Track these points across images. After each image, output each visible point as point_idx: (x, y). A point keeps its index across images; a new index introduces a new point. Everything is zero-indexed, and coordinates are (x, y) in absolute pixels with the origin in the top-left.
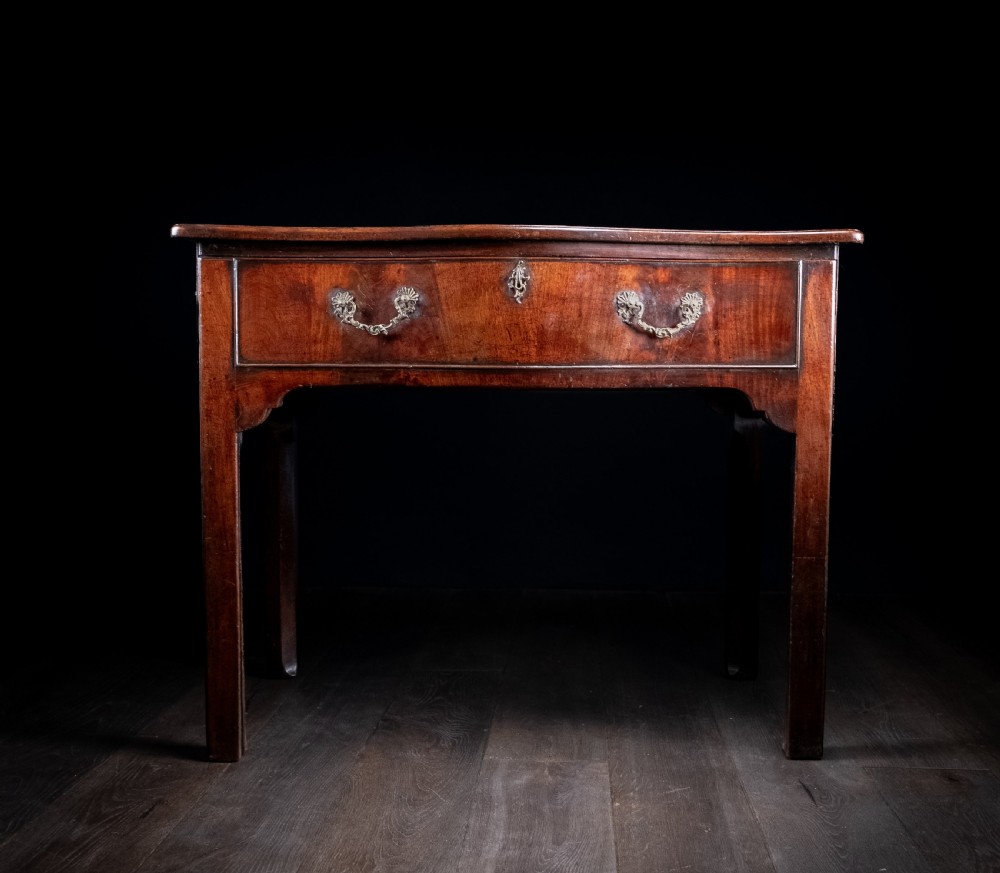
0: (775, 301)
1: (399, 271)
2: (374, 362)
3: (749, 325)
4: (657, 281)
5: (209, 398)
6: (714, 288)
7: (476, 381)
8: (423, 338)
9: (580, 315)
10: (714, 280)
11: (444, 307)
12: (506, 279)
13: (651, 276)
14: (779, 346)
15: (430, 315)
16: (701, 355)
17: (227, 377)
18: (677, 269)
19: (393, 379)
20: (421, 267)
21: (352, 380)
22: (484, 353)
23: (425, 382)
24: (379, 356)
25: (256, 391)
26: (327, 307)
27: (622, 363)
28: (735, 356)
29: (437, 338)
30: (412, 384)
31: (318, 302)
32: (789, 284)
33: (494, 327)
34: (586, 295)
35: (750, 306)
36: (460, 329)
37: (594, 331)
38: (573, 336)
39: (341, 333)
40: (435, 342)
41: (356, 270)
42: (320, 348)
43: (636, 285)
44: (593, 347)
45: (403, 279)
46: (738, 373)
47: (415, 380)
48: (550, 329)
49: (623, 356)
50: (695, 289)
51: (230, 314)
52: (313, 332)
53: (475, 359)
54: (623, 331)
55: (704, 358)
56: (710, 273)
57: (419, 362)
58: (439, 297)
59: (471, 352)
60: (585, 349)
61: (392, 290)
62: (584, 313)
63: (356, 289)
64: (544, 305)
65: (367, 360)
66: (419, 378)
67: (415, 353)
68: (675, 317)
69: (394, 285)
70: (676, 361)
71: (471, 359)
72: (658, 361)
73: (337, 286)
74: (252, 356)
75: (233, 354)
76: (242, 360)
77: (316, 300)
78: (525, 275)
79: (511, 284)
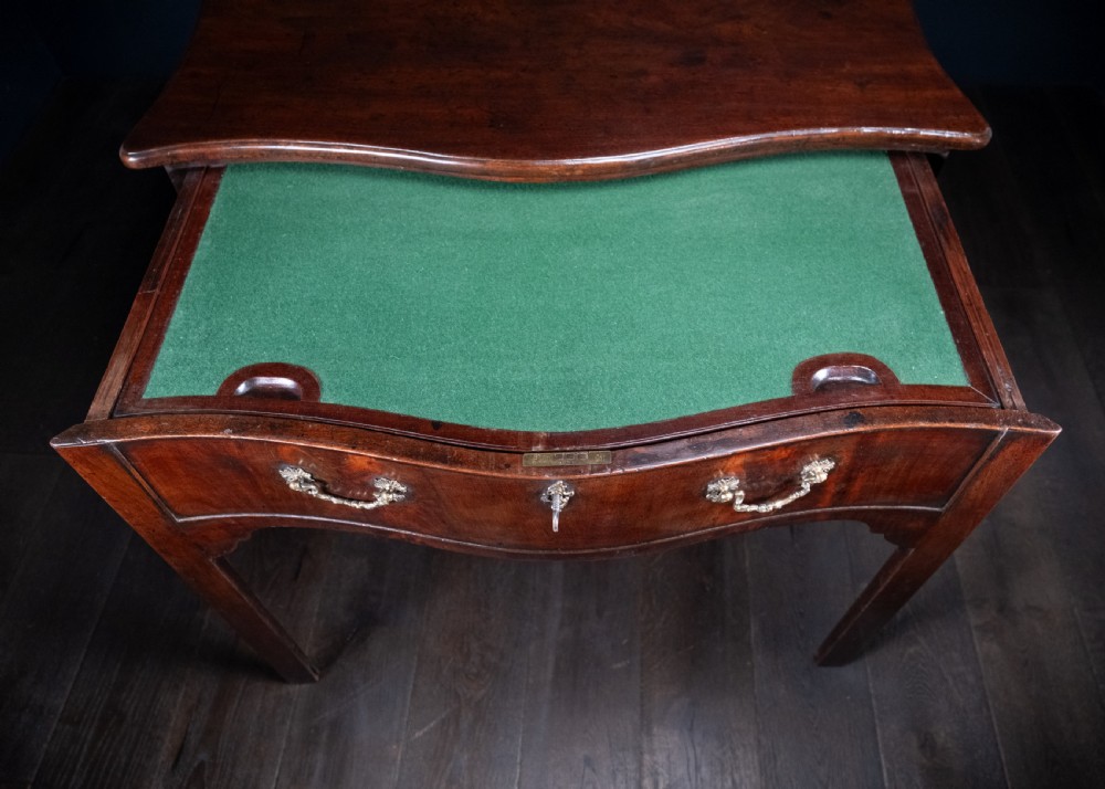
0: (944, 459)
1: (369, 463)
3: (895, 476)
4: (771, 460)
6: (857, 450)
8: (425, 518)
9: (650, 509)
10: (861, 444)
11: (449, 503)
13: (764, 458)
14: (928, 493)
15: (427, 504)
17: (169, 529)
18: (808, 443)
19: (393, 537)
20: (401, 466)
22: (510, 541)
23: (437, 547)
24: (368, 519)
25: (216, 533)
26: (278, 480)
28: (862, 501)
29: (444, 522)
31: (261, 472)
32: (975, 448)
33: (524, 526)
34: (660, 492)
35: (904, 461)
36: (476, 522)
37: (669, 516)
38: (638, 525)
40: (443, 524)
42: (282, 503)
43: (740, 470)
44: (666, 526)
45: (377, 469)
48: (605, 524)
49: (706, 524)
50: (828, 456)
52: (266, 494)
53: (501, 544)
54: (712, 507)
56: (855, 438)
57: (422, 533)
58: (438, 495)
59: (493, 539)
60: (652, 530)
61: (365, 475)
62: (655, 506)
63: (312, 468)
64: (597, 510)
67: (416, 525)
69: (366, 473)
71: (495, 543)
73: (280, 462)
74: (192, 511)
75: (164, 513)
76: (180, 515)
77: (255, 470)
78: (566, 490)
79: (544, 498)
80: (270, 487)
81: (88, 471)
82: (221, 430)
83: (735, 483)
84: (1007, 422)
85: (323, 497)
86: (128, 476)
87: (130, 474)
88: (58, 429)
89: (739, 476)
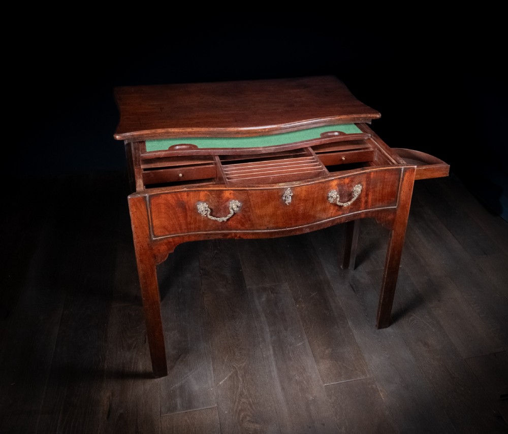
0: (391, 183)
1: (230, 194)
2: (219, 231)
3: (379, 193)
4: (344, 183)
5: (141, 255)
6: (367, 181)
7: (268, 237)
8: (243, 221)
9: (313, 205)
10: (367, 178)
11: (253, 208)
12: (282, 196)
13: (342, 182)
14: (390, 200)
15: (246, 212)
16: (360, 208)
17: (148, 245)
18: (353, 177)
19: (229, 236)
20: (241, 192)
21: (209, 238)
22: (271, 225)
23: (245, 237)
24: (222, 228)
25: (163, 248)
26: (195, 209)
27: (329, 218)
28: (373, 206)
29: (250, 220)
30: (238, 239)
31: (191, 208)
32: (397, 176)
33: (276, 215)
34: (316, 196)
35: (380, 185)
36: (261, 217)
37: (319, 209)
38: (310, 213)
39: (202, 219)
40: (249, 222)
41: (209, 193)
42: (193, 226)
43: (336, 187)
44: (318, 215)
45: (232, 197)
46: (373, 212)
47: (239, 237)
48: (301, 212)
49: (329, 215)
50: (359, 183)
51: (147, 218)
52: (189, 220)
53: (268, 228)
54: (330, 206)
55: (361, 209)
56: (365, 175)
57: (241, 230)
58: (250, 205)
59: (266, 225)
60: (314, 217)
61: (227, 201)
62: (314, 203)
63: (209, 202)
64: (299, 204)
65: (216, 230)
66: (241, 236)
67: (239, 226)
68: (350, 195)
69: (228, 200)
70: (350, 212)
71: (266, 228)
72: (343, 214)
73: (199, 201)
74: (159, 234)
75: (150, 235)
76: (155, 237)
77: (189, 207)
78: (290, 193)
79: (284, 198)
80: (191, 217)
81: (135, 210)
82: (184, 188)
83: (336, 193)
84: (402, 166)
85: (210, 217)
86: (146, 213)
87: (148, 212)
88: (130, 193)
89: (337, 191)
